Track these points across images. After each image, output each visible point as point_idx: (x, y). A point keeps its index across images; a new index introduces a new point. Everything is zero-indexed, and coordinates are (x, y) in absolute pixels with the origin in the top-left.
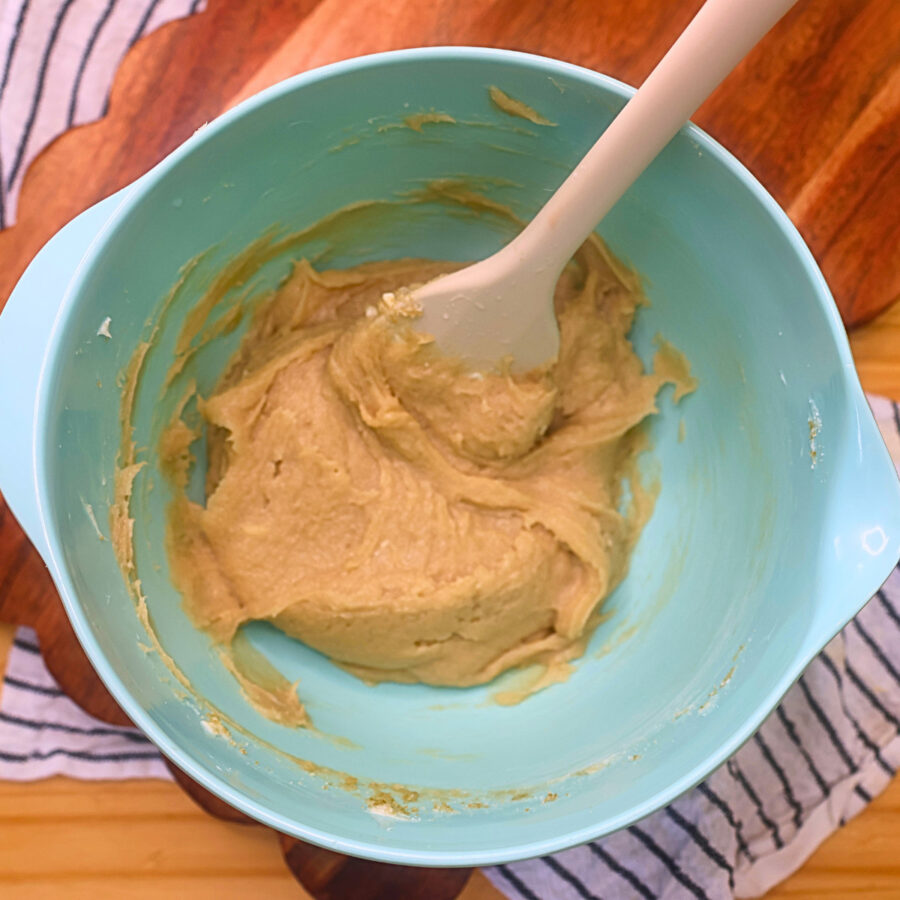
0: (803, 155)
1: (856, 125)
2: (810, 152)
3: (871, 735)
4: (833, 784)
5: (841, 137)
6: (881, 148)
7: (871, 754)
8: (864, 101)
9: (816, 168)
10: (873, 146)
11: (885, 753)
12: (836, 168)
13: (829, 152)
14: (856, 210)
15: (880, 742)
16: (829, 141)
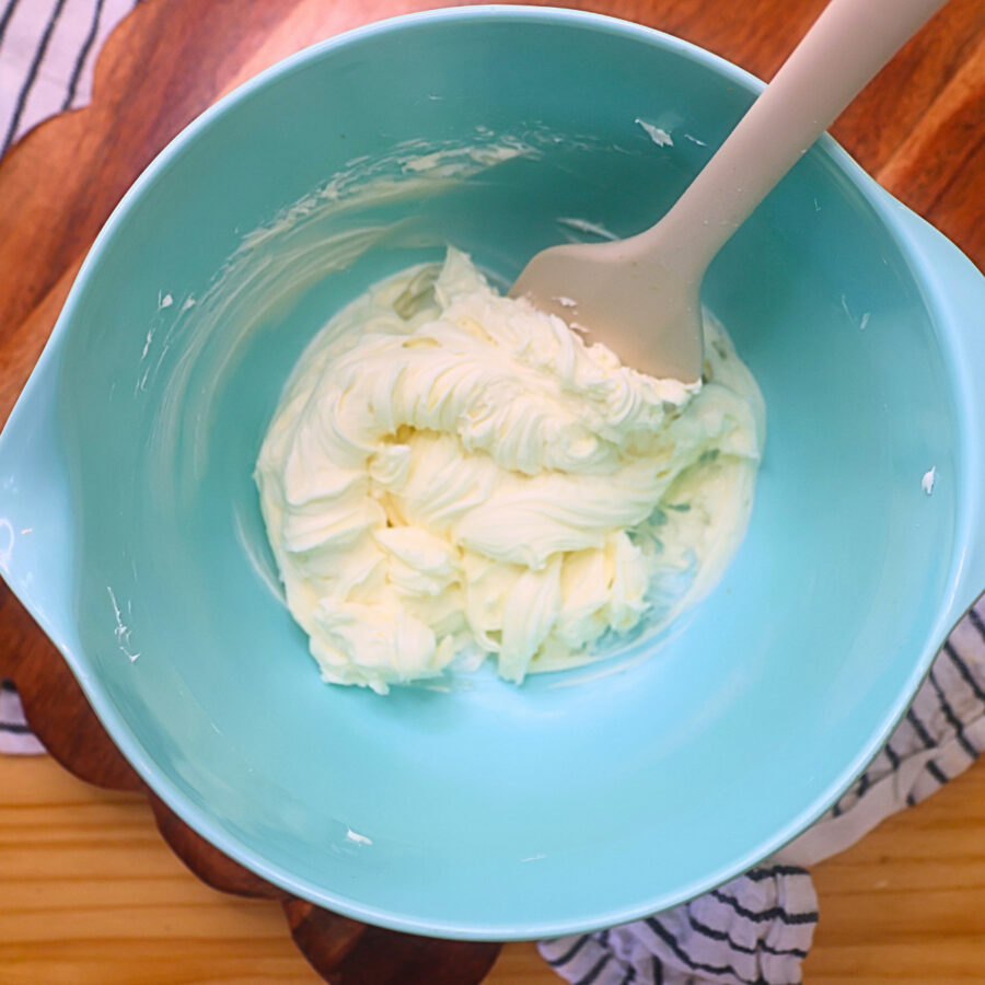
0: (878, 136)
1: (940, 100)
2: (886, 133)
3: (957, 709)
4: (905, 757)
5: (922, 114)
6: (968, 127)
7: (952, 731)
8: (949, 73)
9: (893, 151)
10: (959, 125)
11: (968, 732)
12: (915, 151)
13: (908, 134)
14: (939, 198)
15: (965, 719)
16: (907, 119)
